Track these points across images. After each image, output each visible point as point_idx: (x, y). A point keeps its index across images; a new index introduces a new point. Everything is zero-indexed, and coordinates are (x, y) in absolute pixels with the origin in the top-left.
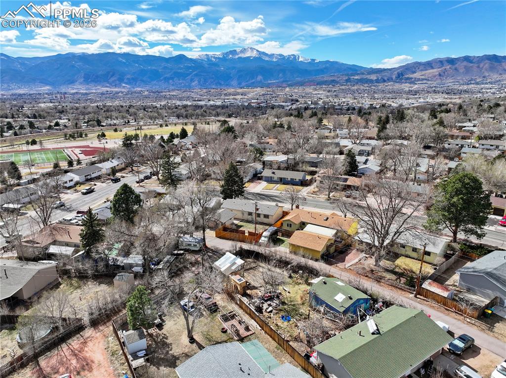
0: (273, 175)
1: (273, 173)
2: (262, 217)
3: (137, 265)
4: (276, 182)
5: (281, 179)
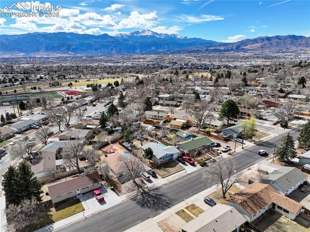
0: (163, 103)
1: (164, 102)
2: (160, 117)
3: (120, 130)
4: (165, 106)
5: (167, 104)
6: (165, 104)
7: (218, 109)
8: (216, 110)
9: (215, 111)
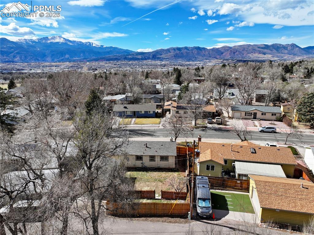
0: (125, 110)
1: (125, 107)
2: (158, 159)
4: (129, 117)
5: (134, 112)
6: (129, 113)
7: (262, 114)
8: (259, 115)
9: (255, 118)
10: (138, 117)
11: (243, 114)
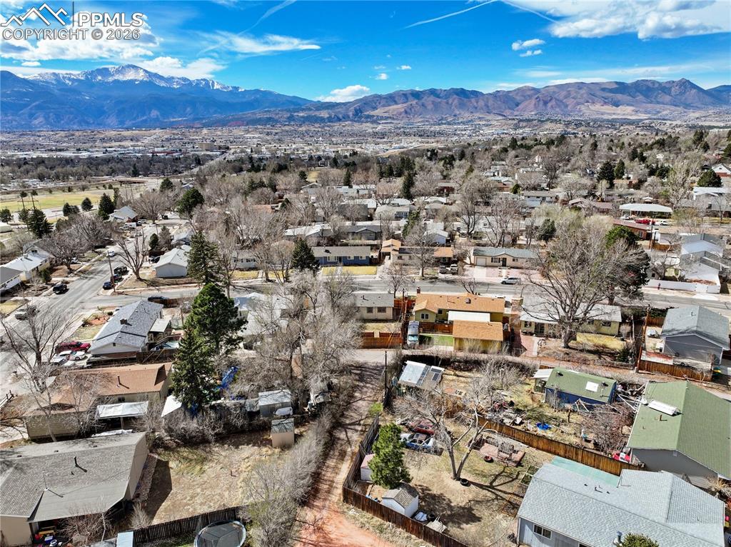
0: (327, 255)
1: (327, 251)
2: (375, 311)
3: (284, 405)
4: (333, 264)
5: (340, 258)
7: (514, 260)
9: (504, 265)
10: (345, 265)
11: (489, 260)
